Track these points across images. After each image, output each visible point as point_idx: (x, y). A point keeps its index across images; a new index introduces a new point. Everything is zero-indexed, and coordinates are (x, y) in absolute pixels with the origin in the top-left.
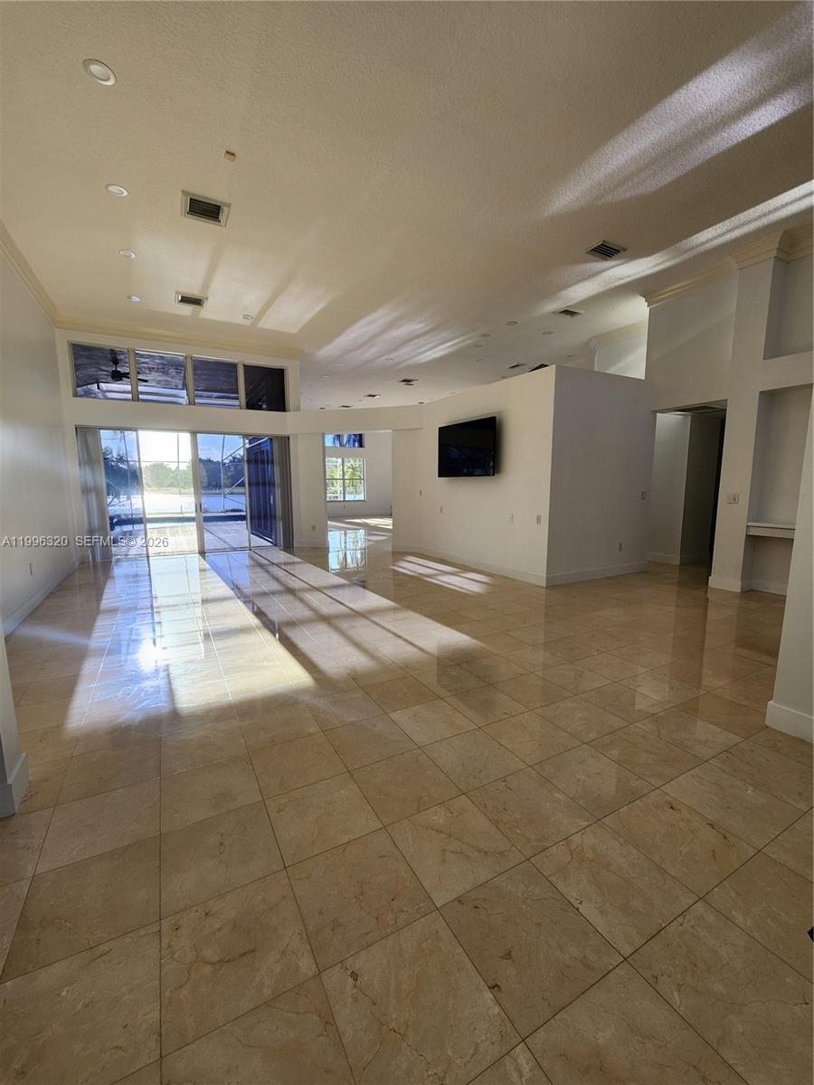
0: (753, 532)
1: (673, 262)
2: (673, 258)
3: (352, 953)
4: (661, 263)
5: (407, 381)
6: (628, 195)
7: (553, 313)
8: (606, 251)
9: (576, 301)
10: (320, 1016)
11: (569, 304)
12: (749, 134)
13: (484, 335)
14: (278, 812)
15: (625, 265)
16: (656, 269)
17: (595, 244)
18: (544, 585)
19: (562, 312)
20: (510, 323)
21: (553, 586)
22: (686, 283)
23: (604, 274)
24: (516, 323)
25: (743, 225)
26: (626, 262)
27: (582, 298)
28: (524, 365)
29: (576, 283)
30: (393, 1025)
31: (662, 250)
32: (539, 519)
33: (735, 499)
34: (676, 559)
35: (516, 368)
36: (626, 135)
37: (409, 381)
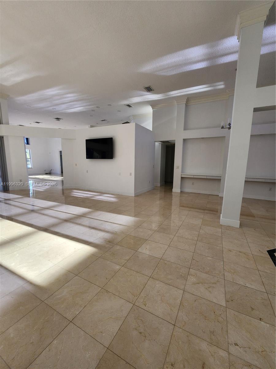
0: (183, 176)
1: (164, 98)
2: (163, 97)
3: (227, 338)
4: (160, 97)
5: (58, 119)
6: (162, 74)
7: (124, 105)
8: (149, 89)
9: (132, 103)
10: (246, 366)
11: (131, 103)
12: (194, 69)
13: (97, 107)
14: (146, 306)
15: (151, 95)
16: (159, 98)
17: (147, 86)
18: (134, 196)
19: (127, 105)
20: (109, 105)
21: (137, 196)
22: (164, 105)
23: (144, 96)
24: (111, 105)
25: (181, 93)
26: (152, 94)
27: (135, 102)
28: (107, 120)
29: (135, 97)
30: (260, 350)
31: (162, 93)
32: (131, 174)
33: (178, 168)
34: (159, 185)
35: (103, 121)
36: (170, 56)
37: (60, 119)
